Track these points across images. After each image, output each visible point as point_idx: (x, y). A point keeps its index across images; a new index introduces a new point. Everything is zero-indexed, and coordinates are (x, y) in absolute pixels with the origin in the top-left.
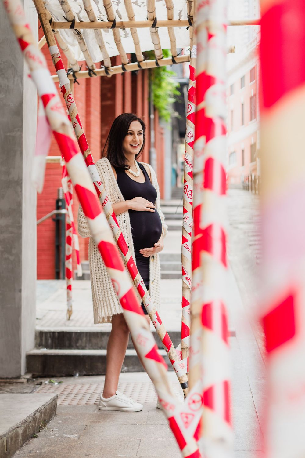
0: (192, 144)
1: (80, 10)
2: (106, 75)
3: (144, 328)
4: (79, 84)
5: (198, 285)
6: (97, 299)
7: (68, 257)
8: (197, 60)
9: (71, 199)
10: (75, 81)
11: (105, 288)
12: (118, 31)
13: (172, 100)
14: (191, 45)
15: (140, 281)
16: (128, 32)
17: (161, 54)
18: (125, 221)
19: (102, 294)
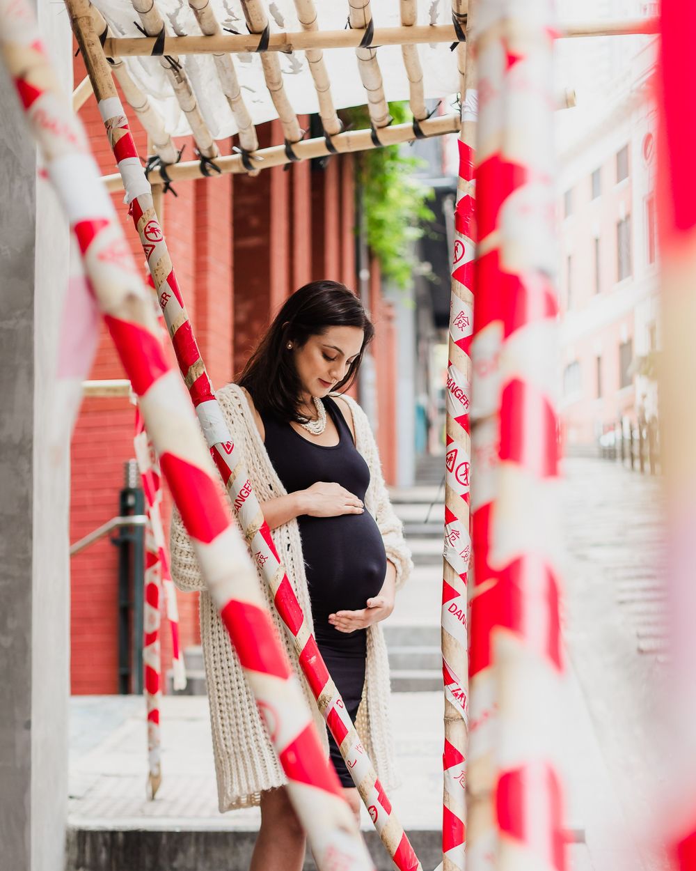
0: (465, 344)
1: (179, 6)
2: (245, 170)
3: (344, 829)
4: (176, 195)
5: (486, 715)
6: (222, 750)
7: (151, 638)
8: (479, 126)
9: (157, 488)
10: (167, 187)
11: (240, 721)
12: (276, 59)
13: (415, 233)
14: (463, 91)
15: (334, 700)
16: (300, 61)
17: (386, 115)
18: (289, 545)
19: (232, 738)
